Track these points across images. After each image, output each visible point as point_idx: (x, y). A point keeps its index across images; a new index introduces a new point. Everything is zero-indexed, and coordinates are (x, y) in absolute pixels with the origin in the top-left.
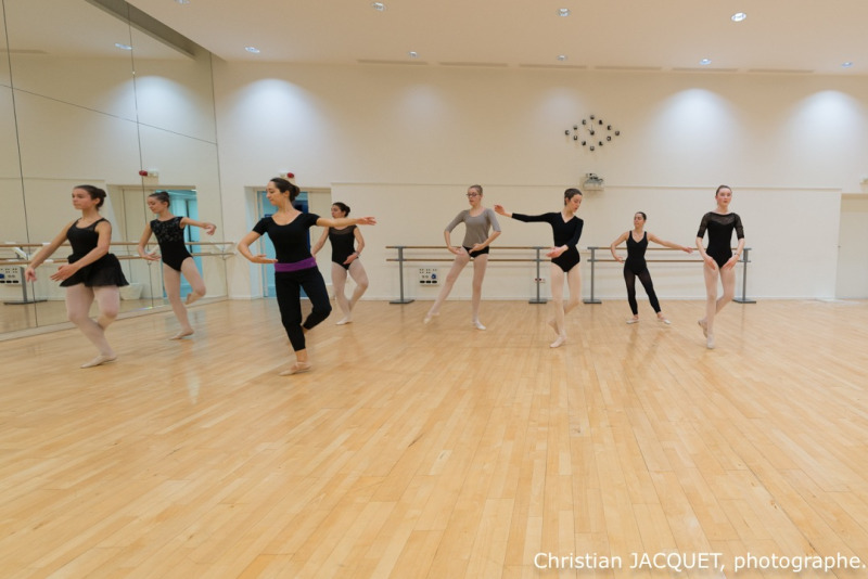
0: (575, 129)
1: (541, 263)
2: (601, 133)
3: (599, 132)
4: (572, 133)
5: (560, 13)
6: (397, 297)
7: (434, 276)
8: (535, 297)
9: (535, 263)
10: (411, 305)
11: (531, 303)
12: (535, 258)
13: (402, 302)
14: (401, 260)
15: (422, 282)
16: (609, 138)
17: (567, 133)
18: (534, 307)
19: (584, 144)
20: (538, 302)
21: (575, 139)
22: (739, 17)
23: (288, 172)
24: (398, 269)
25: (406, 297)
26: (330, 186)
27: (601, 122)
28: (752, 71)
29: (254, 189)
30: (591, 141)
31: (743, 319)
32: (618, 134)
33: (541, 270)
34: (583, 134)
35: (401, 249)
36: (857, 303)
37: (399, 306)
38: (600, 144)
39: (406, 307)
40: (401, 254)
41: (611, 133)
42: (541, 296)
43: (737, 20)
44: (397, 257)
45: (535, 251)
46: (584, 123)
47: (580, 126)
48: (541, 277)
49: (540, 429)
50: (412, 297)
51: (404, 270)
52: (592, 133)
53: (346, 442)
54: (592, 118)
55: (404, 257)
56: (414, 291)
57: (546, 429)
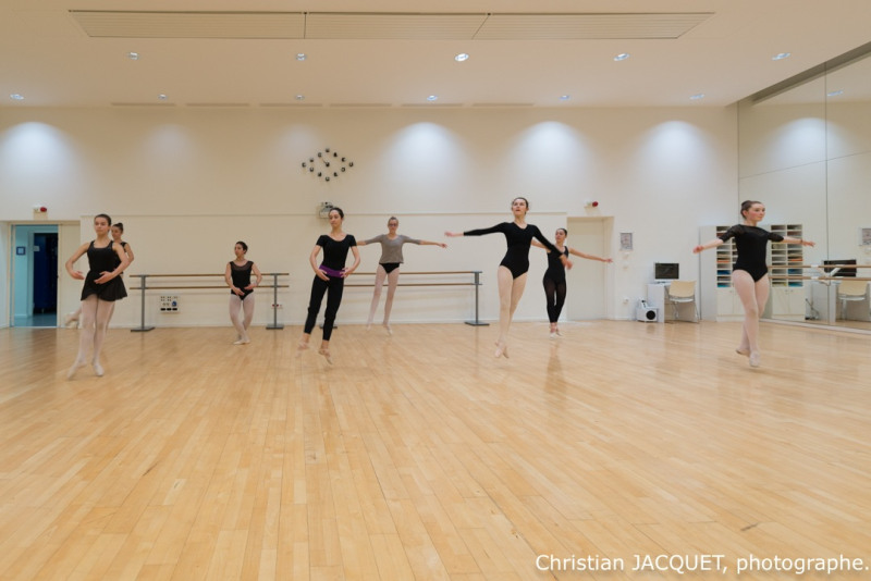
0: (312, 161)
1: (278, 289)
2: (336, 165)
3: (334, 164)
4: (309, 165)
5: (297, 57)
6: (138, 325)
7: (175, 304)
8: (272, 322)
9: (273, 289)
10: (152, 332)
11: (268, 328)
12: (273, 284)
13: (143, 330)
14: (144, 288)
15: (163, 309)
16: (344, 169)
17: (303, 165)
18: (271, 332)
19: (320, 175)
20: (275, 327)
21: (312, 170)
22: (462, 58)
23: (41, 206)
24: (140, 298)
25: (147, 325)
26: (78, 218)
27: (335, 155)
28: (475, 105)
29: (8, 223)
30: (327, 172)
31: (477, 341)
32: (351, 165)
33: (278, 296)
34: (319, 166)
35: (144, 277)
36: (589, 324)
37: (139, 334)
38: (335, 175)
39: (146, 334)
40: (144, 282)
41: (345, 165)
42: (278, 322)
43: (460, 60)
44: (140, 286)
45: (273, 277)
46: (320, 155)
47: (317, 160)
48: (278, 303)
49: (276, 456)
50: (153, 325)
51: (146, 298)
52: (328, 165)
53: (80, 472)
54: (327, 151)
55: (147, 285)
56: (154, 318)
57: (281, 456)
